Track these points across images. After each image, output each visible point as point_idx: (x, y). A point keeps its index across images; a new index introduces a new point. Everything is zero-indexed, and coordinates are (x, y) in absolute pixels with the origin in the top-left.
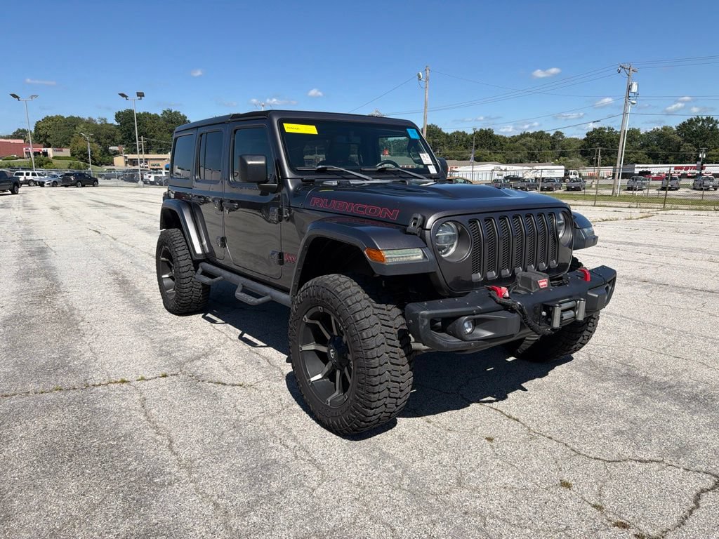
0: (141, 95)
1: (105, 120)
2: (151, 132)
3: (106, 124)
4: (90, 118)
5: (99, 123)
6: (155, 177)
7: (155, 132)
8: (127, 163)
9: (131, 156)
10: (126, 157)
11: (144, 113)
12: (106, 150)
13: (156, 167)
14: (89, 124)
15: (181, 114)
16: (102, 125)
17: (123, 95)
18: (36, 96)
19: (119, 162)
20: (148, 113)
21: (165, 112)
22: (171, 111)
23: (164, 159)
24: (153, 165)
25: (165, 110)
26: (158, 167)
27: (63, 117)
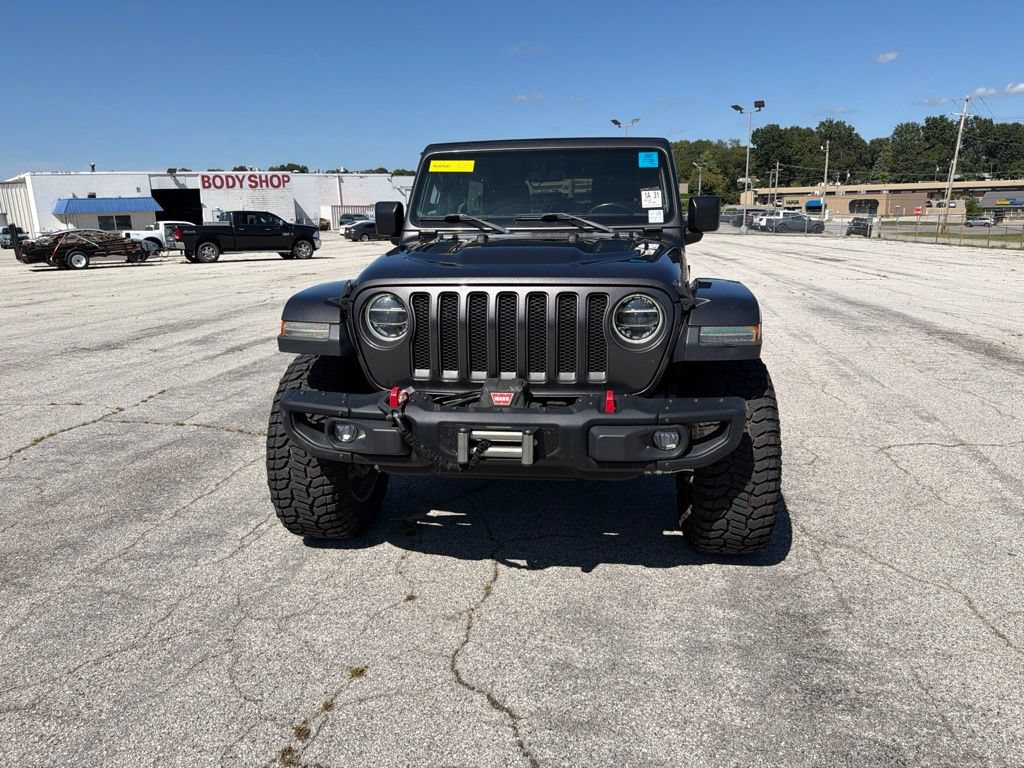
0: (760, 105)
1: (738, 142)
2: (797, 154)
3: (739, 147)
4: (720, 141)
5: (730, 147)
6: (768, 220)
7: (802, 155)
8: (756, 199)
9: (762, 191)
10: (756, 192)
11: (792, 128)
12: (734, 183)
13: (793, 205)
14: (718, 149)
15: (847, 125)
16: (733, 148)
17: (736, 108)
18: (638, 120)
19: (747, 199)
20: (798, 127)
21: (822, 124)
22: (831, 122)
23: (807, 193)
24: (789, 203)
25: (824, 120)
26: (797, 205)
27: (688, 142)
